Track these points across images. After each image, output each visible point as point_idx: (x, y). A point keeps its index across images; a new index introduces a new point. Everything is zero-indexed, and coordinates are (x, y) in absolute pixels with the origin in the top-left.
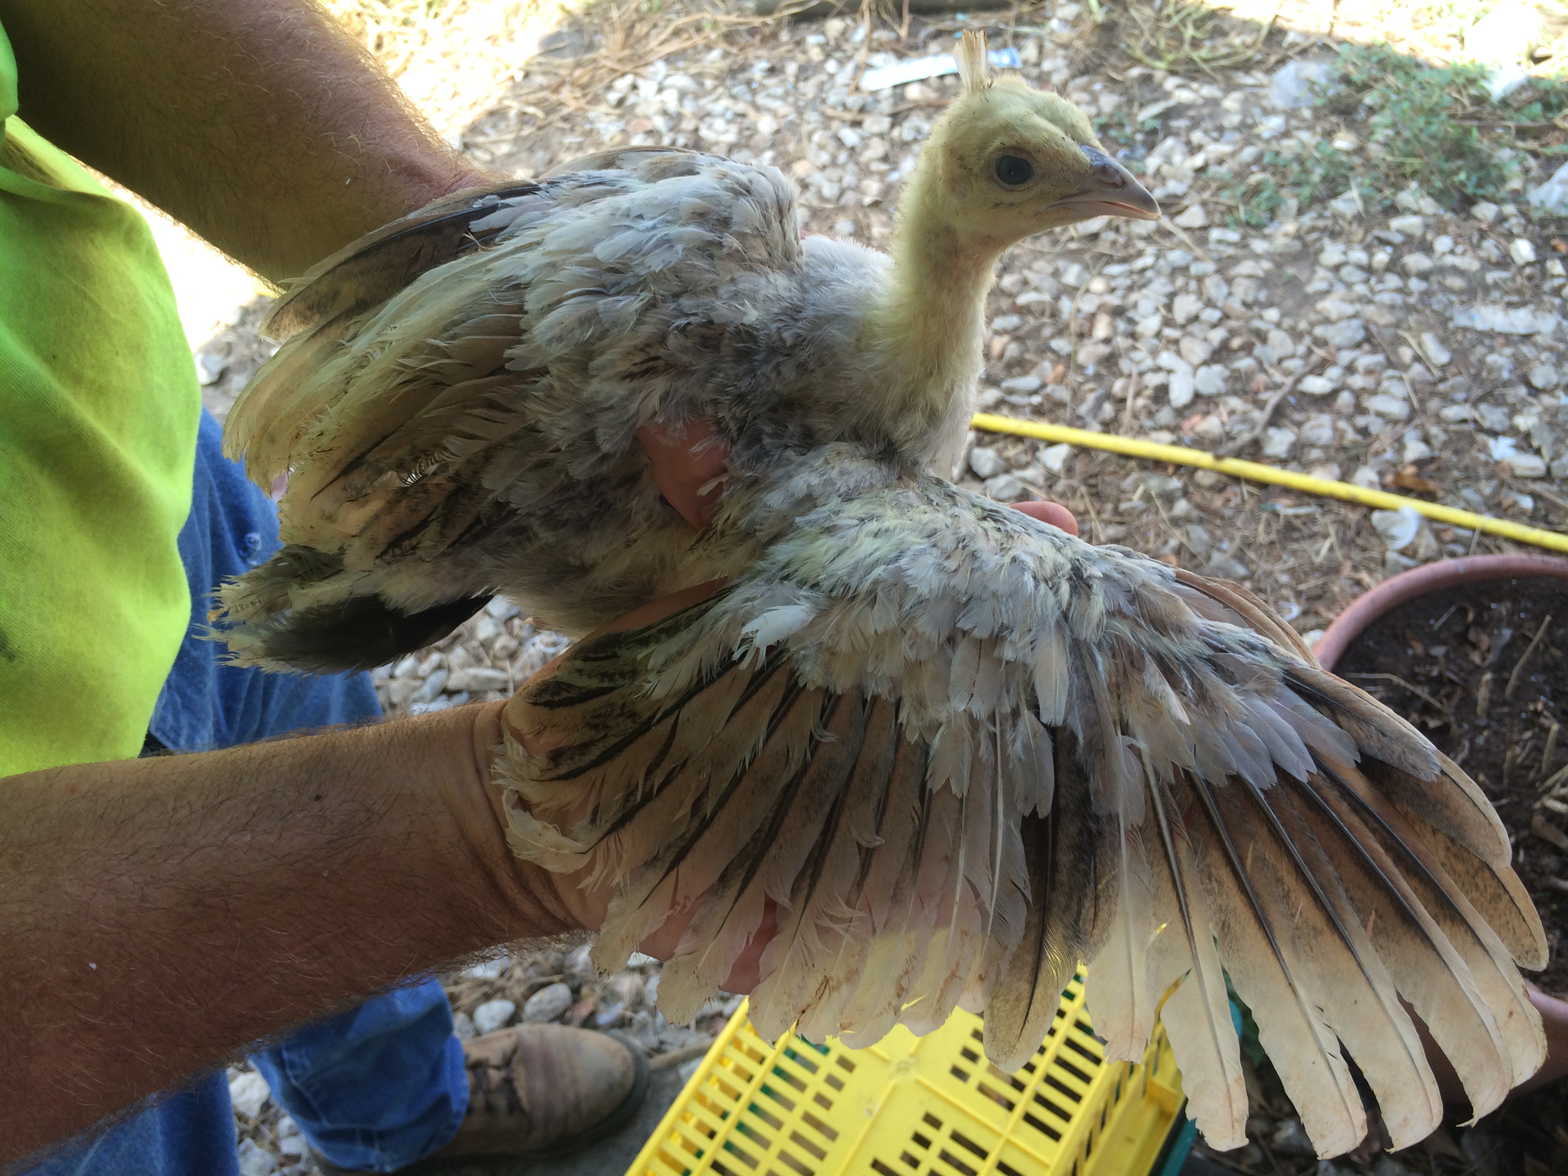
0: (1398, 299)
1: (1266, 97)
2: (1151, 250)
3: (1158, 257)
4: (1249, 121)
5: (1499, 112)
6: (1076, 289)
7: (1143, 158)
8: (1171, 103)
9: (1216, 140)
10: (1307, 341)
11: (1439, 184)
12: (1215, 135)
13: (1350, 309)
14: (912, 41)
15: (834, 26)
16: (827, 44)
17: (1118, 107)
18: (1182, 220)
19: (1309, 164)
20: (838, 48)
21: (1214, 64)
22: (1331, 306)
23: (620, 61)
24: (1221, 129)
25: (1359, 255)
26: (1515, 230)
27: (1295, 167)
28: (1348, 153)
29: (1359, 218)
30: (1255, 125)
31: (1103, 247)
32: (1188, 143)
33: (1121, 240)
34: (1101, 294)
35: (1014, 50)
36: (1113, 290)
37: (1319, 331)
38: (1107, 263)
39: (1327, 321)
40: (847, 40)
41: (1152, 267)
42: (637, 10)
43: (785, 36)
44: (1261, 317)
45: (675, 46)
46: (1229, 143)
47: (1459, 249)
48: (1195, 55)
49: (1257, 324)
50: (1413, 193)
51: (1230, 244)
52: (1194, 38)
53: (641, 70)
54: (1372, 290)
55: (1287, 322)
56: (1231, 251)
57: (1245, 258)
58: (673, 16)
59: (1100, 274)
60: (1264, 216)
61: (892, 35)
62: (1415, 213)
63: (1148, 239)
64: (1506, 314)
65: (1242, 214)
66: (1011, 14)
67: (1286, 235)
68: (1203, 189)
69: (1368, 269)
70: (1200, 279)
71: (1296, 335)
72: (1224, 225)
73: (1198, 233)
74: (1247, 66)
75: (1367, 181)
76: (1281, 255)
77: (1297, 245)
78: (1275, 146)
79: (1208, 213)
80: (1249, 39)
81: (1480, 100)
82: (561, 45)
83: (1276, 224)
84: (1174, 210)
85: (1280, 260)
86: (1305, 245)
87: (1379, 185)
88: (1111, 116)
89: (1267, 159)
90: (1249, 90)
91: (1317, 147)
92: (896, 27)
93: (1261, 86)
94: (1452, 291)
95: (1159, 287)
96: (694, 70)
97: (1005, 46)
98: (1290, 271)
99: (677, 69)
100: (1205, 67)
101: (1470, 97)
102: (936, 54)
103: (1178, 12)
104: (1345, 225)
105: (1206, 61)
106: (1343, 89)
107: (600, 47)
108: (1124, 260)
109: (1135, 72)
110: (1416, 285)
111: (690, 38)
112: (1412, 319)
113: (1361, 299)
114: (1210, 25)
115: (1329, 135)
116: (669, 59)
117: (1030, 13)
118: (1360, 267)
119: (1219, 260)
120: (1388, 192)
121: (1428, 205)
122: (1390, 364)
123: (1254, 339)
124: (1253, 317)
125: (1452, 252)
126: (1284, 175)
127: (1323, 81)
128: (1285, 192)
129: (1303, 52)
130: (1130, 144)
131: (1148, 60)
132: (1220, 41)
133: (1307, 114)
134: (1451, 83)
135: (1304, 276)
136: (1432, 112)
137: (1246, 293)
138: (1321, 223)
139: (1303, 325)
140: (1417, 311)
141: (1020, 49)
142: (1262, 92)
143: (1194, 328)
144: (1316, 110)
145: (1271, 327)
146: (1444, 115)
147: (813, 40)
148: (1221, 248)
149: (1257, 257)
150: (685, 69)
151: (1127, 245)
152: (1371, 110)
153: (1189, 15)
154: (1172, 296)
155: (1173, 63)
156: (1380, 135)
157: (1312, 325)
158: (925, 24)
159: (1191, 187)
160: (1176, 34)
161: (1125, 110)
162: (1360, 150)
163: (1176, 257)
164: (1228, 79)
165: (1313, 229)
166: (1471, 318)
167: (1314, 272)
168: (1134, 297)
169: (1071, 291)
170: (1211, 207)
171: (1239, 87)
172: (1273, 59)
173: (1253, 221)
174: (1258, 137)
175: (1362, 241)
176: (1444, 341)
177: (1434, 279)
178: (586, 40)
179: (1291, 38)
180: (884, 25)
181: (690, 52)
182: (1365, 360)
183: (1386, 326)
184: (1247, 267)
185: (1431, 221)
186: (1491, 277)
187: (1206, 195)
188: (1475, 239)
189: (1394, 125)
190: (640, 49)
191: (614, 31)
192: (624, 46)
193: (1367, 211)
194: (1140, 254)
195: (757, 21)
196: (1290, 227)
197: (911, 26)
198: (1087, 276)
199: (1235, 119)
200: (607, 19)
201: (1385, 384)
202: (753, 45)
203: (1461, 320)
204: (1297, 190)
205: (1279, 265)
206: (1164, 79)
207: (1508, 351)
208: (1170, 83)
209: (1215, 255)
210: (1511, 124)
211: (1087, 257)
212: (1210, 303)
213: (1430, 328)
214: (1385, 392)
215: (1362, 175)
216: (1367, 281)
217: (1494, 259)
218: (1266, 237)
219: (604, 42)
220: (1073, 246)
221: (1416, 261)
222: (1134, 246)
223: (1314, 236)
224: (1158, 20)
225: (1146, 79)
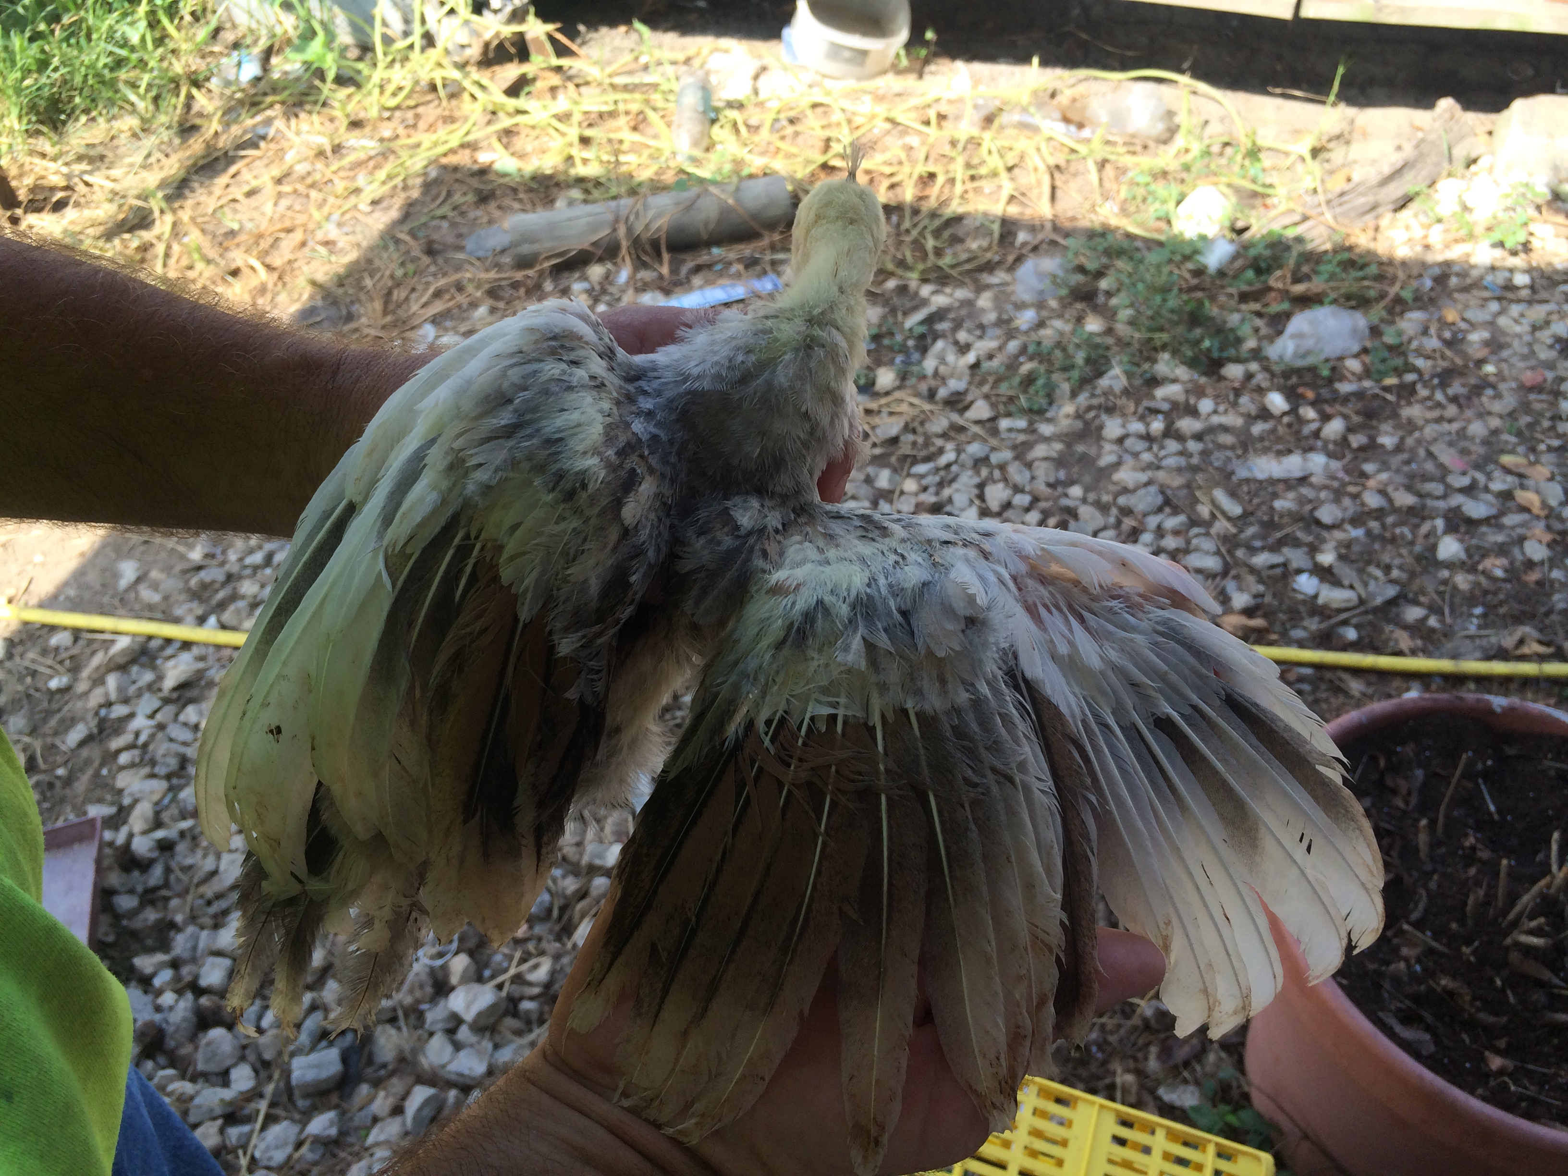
0: (1182, 461)
1: (1013, 293)
2: (950, 446)
3: (959, 451)
4: (1005, 317)
5: (1218, 282)
6: (892, 492)
7: (920, 362)
8: (932, 308)
9: (981, 337)
10: (1114, 511)
11: (1189, 353)
12: (978, 333)
13: (1143, 477)
14: (675, 278)
15: (596, 271)
16: (593, 289)
17: (884, 318)
18: (972, 414)
19: (1071, 349)
20: (604, 291)
21: (959, 269)
22: (1126, 476)
23: (383, 327)
24: (982, 327)
25: (1137, 427)
26: (1265, 384)
27: (1058, 353)
28: (1098, 335)
29: (1126, 392)
30: (1010, 320)
31: (905, 448)
32: (956, 343)
33: (920, 440)
34: (916, 494)
35: (772, 276)
36: (925, 489)
37: (1122, 500)
38: (913, 464)
39: (1125, 491)
40: (611, 283)
41: (956, 462)
42: (392, 277)
43: (548, 286)
44: (1066, 495)
45: (438, 307)
46: (992, 338)
47: (1221, 408)
48: (941, 263)
49: (1065, 502)
50: (1167, 363)
51: (1020, 431)
52: (935, 248)
53: (408, 334)
54: (1156, 456)
55: (1091, 497)
56: (1022, 438)
57: (1036, 442)
58: (430, 279)
59: (909, 475)
60: (1044, 402)
61: (655, 274)
62: (1175, 381)
63: (944, 435)
64: (1280, 462)
65: (1023, 401)
66: (765, 242)
67: (1068, 416)
68: (982, 383)
69: (1148, 437)
70: (1002, 467)
71: (1103, 508)
72: (1009, 415)
73: (988, 425)
74: (989, 267)
75: (1125, 359)
76: (1067, 435)
77: (1079, 425)
78: (1034, 337)
79: (993, 405)
80: (985, 243)
81: (1199, 272)
82: (318, 319)
83: (1054, 407)
84: (960, 406)
85: (1070, 439)
86: (1087, 424)
87: (1136, 359)
88: (880, 326)
89: (1031, 349)
90: (996, 289)
91: (1073, 333)
92: (656, 266)
93: (1006, 284)
94: (1225, 447)
95: (967, 480)
96: (463, 328)
97: (765, 273)
98: (1080, 448)
99: (446, 330)
100: (954, 273)
101: (1190, 271)
102: (701, 287)
103: (915, 226)
104: (1119, 402)
105: (953, 267)
106: (1079, 278)
107: (359, 317)
108: (927, 459)
109: (891, 284)
110: (1193, 446)
111: (453, 298)
112: (1200, 478)
113: (1150, 466)
114: (946, 234)
115: (1079, 320)
116: (435, 320)
117: (780, 241)
118: (1141, 437)
119: (1014, 447)
120: (1146, 366)
121: (1182, 372)
122: (1194, 522)
123: (1066, 517)
124: (1060, 497)
125: (1215, 412)
126: (1050, 362)
127: (1060, 273)
128: (1056, 377)
129: (1035, 249)
130: (903, 349)
131: (900, 272)
132: (959, 247)
133: (1053, 304)
134: (1170, 261)
135: (1093, 452)
136: (1165, 290)
137: (1047, 475)
138: (1095, 402)
139: (1106, 498)
140: (1201, 470)
141: (779, 274)
142: (1010, 289)
143: (1009, 514)
144: (1061, 299)
145: (1077, 503)
146: (1175, 291)
147: (577, 287)
148: (1013, 435)
149: (1047, 440)
150: (454, 328)
151: (927, 444)
152: (1109, 294)
153: (925, 227)
154: (981, 486)
155: (923, 272)
156: (1125, 314)
157: (1116, 497)
158: (684, 261)
159: (970, 383)
160: (918, 245)
161: (891, 320)
162: (1109, 331)
163: (975, 449)
164: (976, 281)
165: (1090, 408)
166: (1250, 469)
167: (1101, 447)
168: (946, 492)
169: (887, 495)
170: (993, 399)
171: (988, 287)
172: (1010, 258)
173: (1035, 407)
174: (1017, 329)
175: (1135, 413)
176: (1233, 494)
177: (1207, 438)
178: (344, 312)
179: (1022, 237)
180: (645, 265)
181: (455, 311)
182: (1172, 522)
183: (1179, 488)
184: (1040, 451)
185: (1190, 386)
186: (1258, 429)
187: (986, 388)
188: (1232, 397)
189: (1132, 305)
190: (402, 313)
191: (372, 299)
192: (385, 312)
193: (1131, 385)
194: (941, 451)
195: (519, 275)
196: (1069, 408)
197: (671, 263)
198: (897, 478)
199: (992, 317)
200: (362, 289)
201: (1195, 542)
202: (519, 298)
203: (1242, 473)
204: (1067, 375)
205: (1069, 445)
206: (919, 287)
207: (1291, 495)
208: (926, 291)
209: (1009, 443)
210: (1231, 290)
211: (893, 459)
212: (1018, 489)
213: (1217, 484)
214: (1196, 550)
215: (1117, 353)
216: (1150, 449)
217: (1254, 412)
218: (1050, 421)
219: (362, 311)
220: (878, 451)
221: (1186, 425)
222: (933, 444)
223: (1092, 414)
224: (898, 234)
225: (903, 290)
